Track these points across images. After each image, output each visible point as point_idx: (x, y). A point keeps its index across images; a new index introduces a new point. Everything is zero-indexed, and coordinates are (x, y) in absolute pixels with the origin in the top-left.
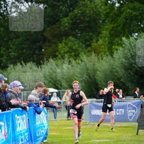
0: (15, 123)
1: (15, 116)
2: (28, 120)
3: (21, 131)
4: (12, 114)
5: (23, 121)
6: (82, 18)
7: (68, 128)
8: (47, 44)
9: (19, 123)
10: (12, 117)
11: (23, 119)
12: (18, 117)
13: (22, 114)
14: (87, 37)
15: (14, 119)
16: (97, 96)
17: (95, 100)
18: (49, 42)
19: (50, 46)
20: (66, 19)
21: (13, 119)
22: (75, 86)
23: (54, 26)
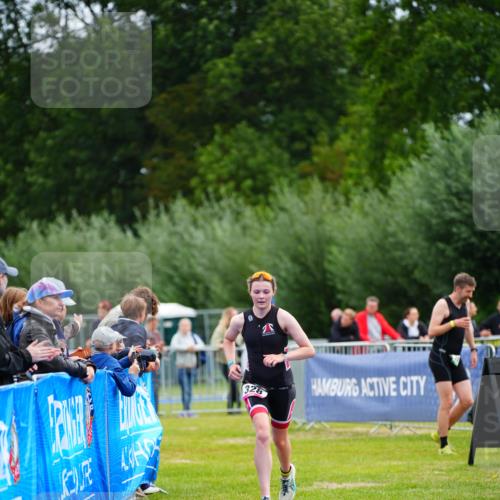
0: (45, 425)
1: (47, 400)
2: (92, 413)
3: (66, 453)
4: (36, 394)
5: (74, 417)
6: (281, 61)
7: (232, 441)
8: (158, 148)
9: (61, 426)
10: (36, 403)
11: (74, 412)
12: (58, 404)
13: (70, 394)
14: (298, 127)
15: (43, 411)
16: (333, 331)
17: (324, 343)
18: (166, 141)
19: (167, 157)
20: (220, 64)
21: (38, 411)
22: (258, 292)
23: (180, 88)
